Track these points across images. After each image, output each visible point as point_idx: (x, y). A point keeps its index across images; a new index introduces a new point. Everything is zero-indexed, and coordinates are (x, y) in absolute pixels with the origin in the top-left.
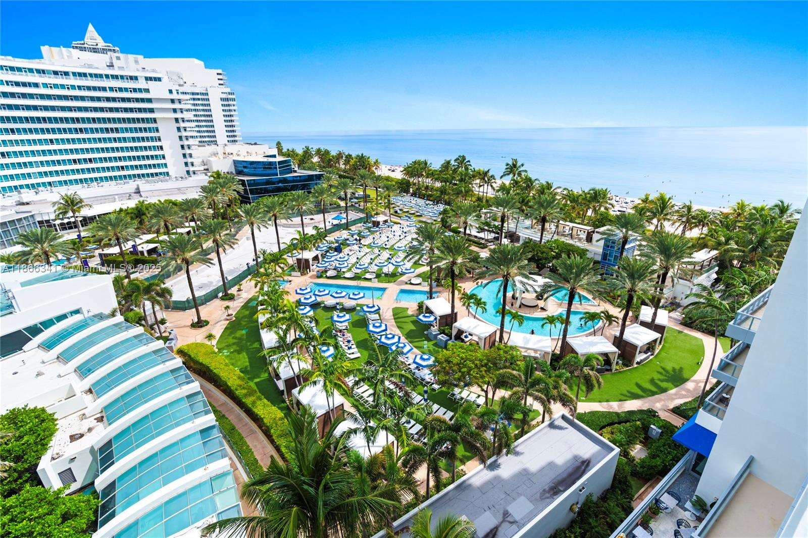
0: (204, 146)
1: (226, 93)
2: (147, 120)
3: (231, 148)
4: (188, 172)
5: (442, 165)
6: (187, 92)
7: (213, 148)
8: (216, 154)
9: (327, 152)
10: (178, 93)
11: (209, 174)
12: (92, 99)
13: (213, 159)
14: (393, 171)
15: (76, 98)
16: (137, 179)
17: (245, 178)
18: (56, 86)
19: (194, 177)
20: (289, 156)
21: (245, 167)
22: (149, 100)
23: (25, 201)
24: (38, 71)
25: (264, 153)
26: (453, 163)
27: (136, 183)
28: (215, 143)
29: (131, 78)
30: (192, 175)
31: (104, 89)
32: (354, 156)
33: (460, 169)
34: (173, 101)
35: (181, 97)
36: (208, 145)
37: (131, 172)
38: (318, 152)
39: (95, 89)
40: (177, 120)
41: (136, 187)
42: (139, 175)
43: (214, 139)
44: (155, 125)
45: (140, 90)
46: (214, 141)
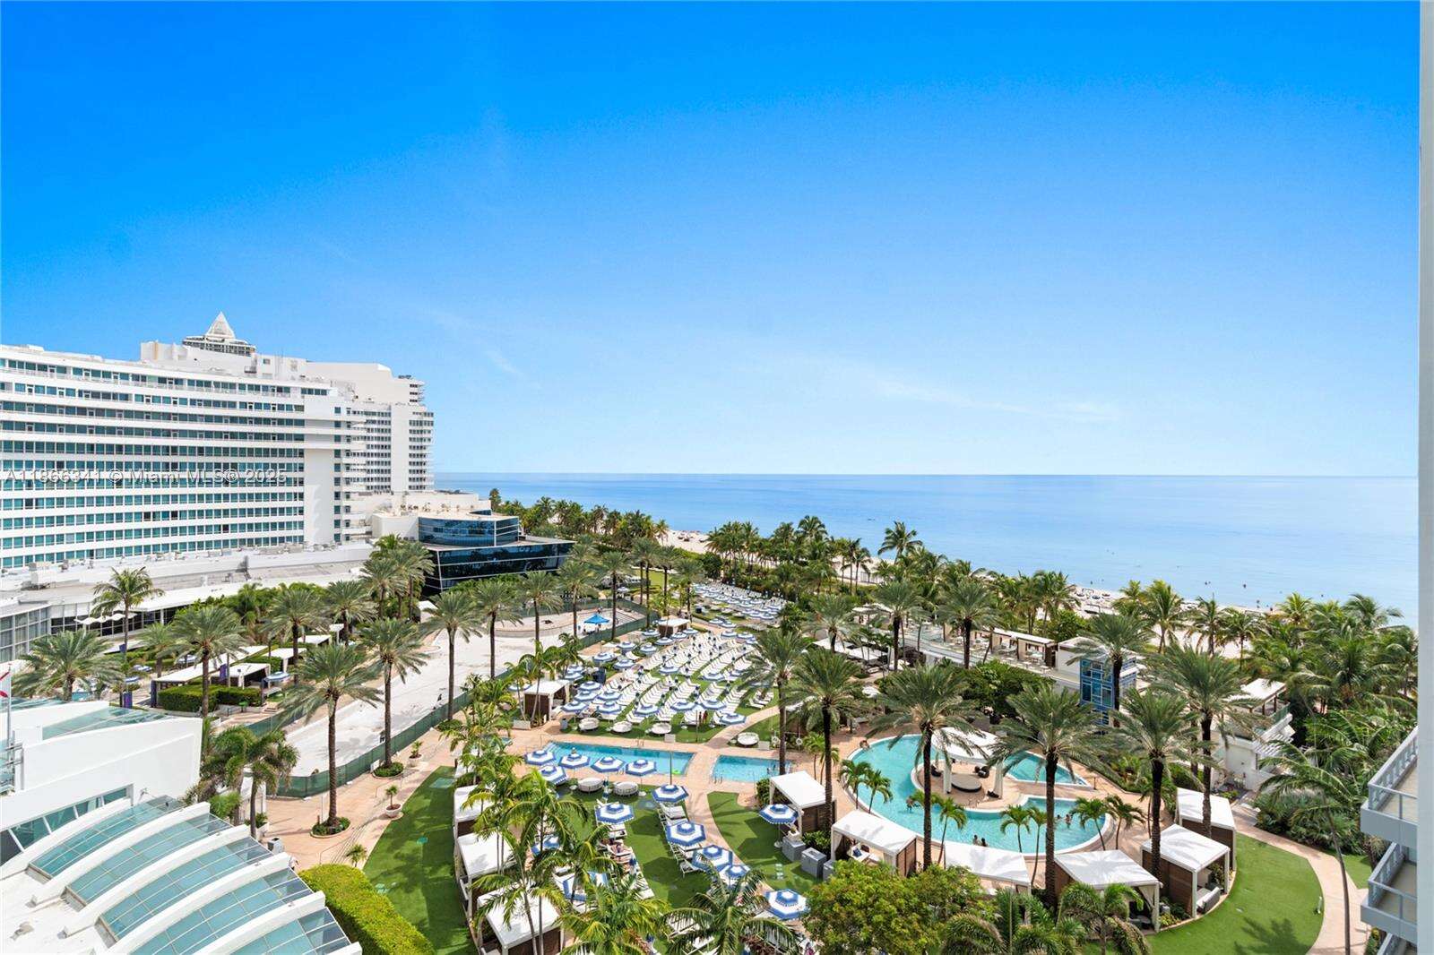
0: (370, 494)
1: (420, 414)
2: (290, 452)
3: (415, 499)
4: (337, 537)
5: (777, 532)
6: (359, 410)
7: (383, 498)
8: (387, 508)
9: (576, 508)
10: (349, 412)
11: (374, 541)
12: (209, 419)
13: (384, 516)
14: (687, 540)
15: (183, 417)
16: (245, 547)
17: (437, 549)
18: (156, 399)
19: (346, 546)
20: (512, 513)
21: (436, 530)
22: (301, 423)
23: (41, 582)
24: (136, 377)
25: (472, 507)
26: (795, 527)
27: (244, 553)
28: (387, 489)
29: (280, 389)
30: (344, 542)
31: (232, 405)
32: (623, 513)
33: (808, 538)
34: (338, 424)
35: (352, 418)
36: (375, 492)
37: (238, 535)
38: (561, 506)
39: (217, 404)
40: (337, 453)
41: (242, 560)
42: (250, 541)
43: (387, 484)
44: (298, 460)
45: (289, 408)
46: (386, 487)
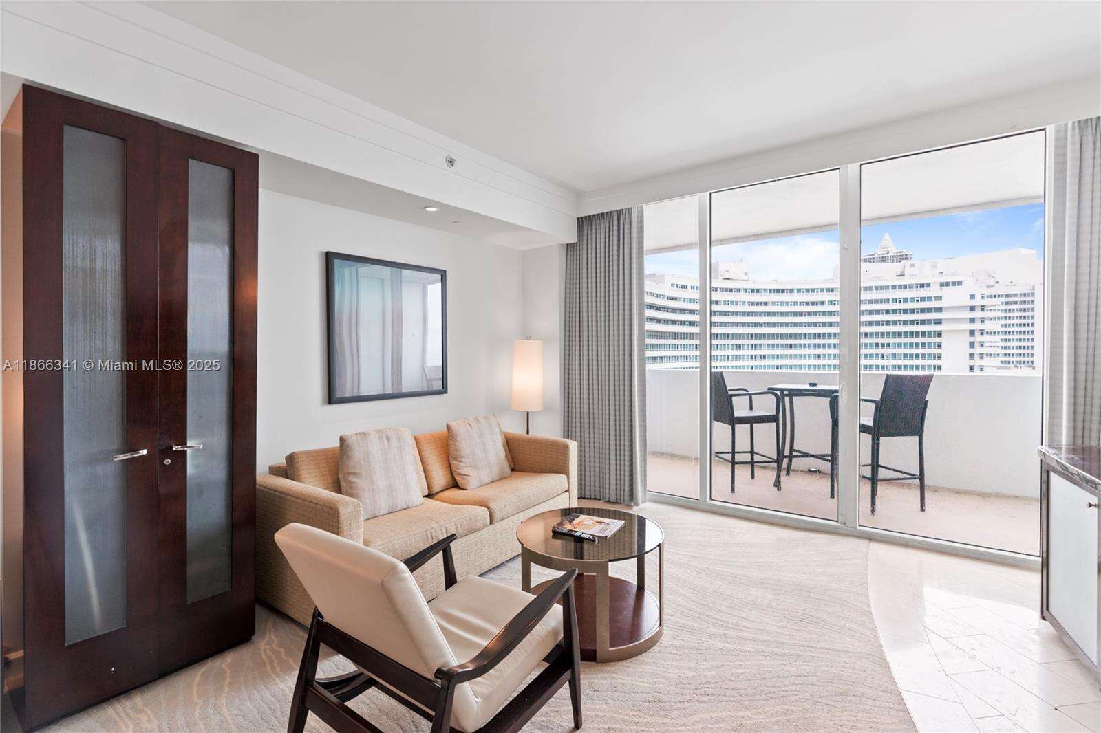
0: (1008, 368)
2: (930, 334)
6: (997, 294)
7: (1024, 371)
10: (983, 298)
22: (939, 310)
28: (1030, 364)
29: (922, 286)
31: (887, 301)
34: (972, 309)
35: (987, 302)
36: (1015, 366)
39: (876, 301)
40: (972, 333)
43: (1030, 359)
44: (937, 340)
45: (930, 299)
46: (1028, 362)
